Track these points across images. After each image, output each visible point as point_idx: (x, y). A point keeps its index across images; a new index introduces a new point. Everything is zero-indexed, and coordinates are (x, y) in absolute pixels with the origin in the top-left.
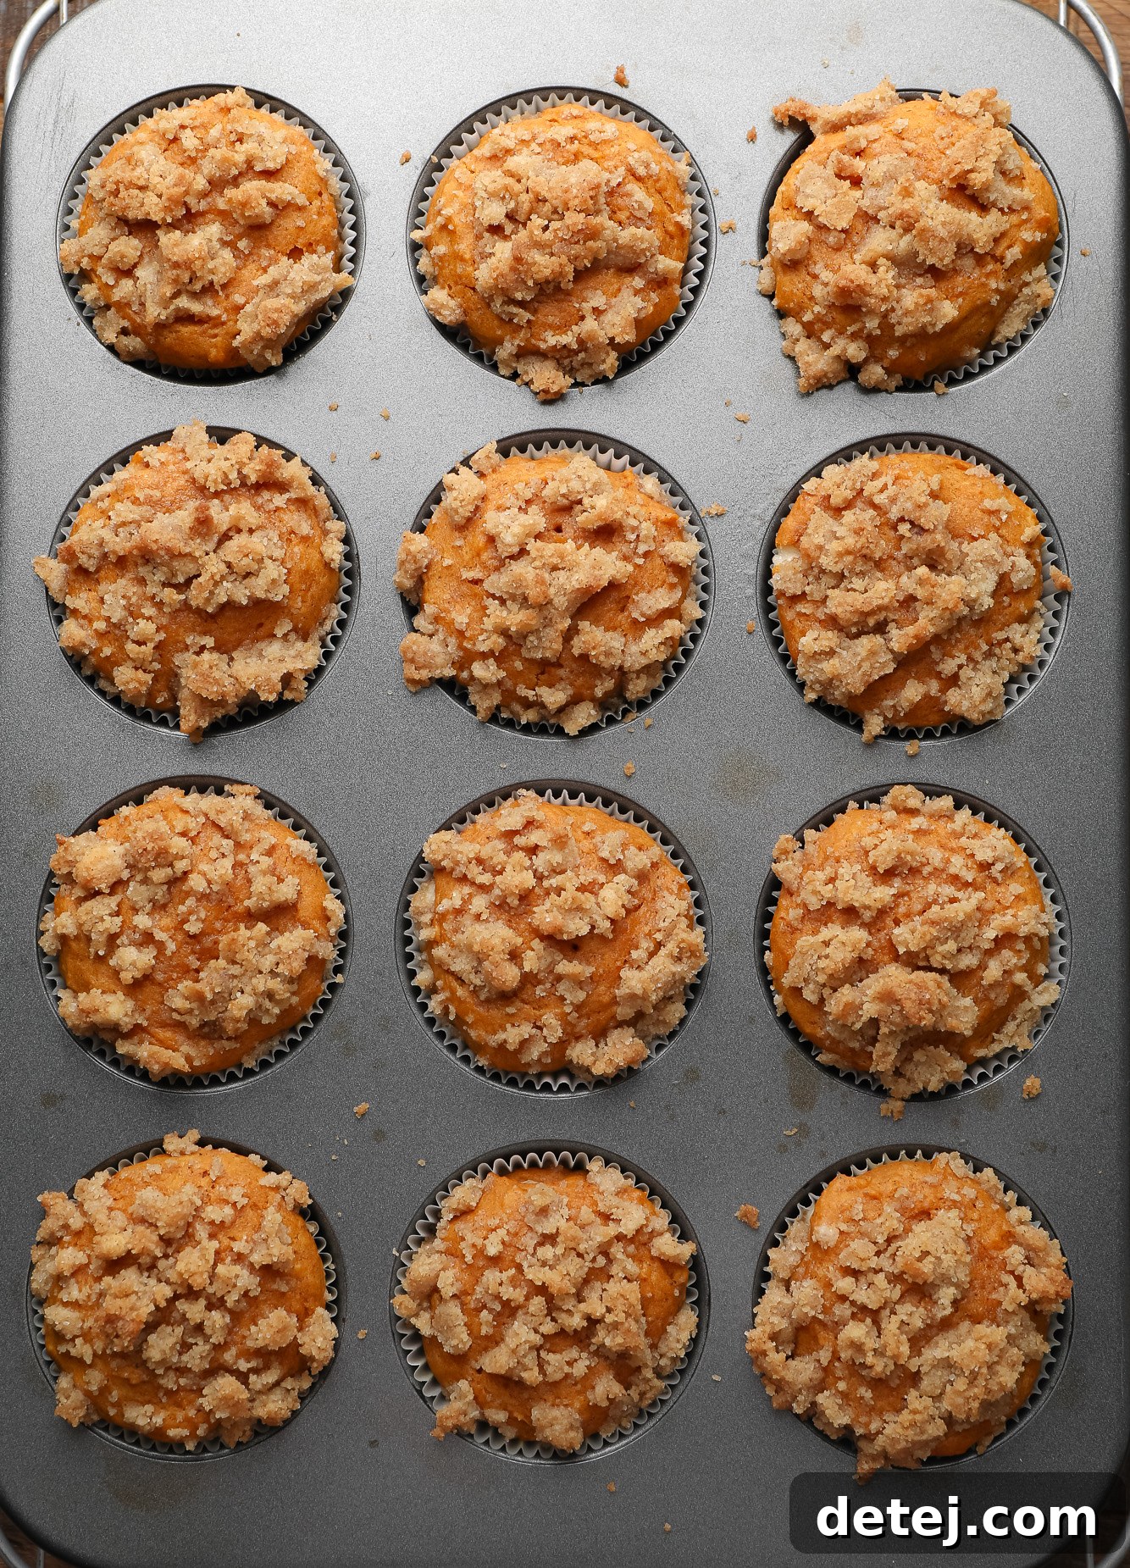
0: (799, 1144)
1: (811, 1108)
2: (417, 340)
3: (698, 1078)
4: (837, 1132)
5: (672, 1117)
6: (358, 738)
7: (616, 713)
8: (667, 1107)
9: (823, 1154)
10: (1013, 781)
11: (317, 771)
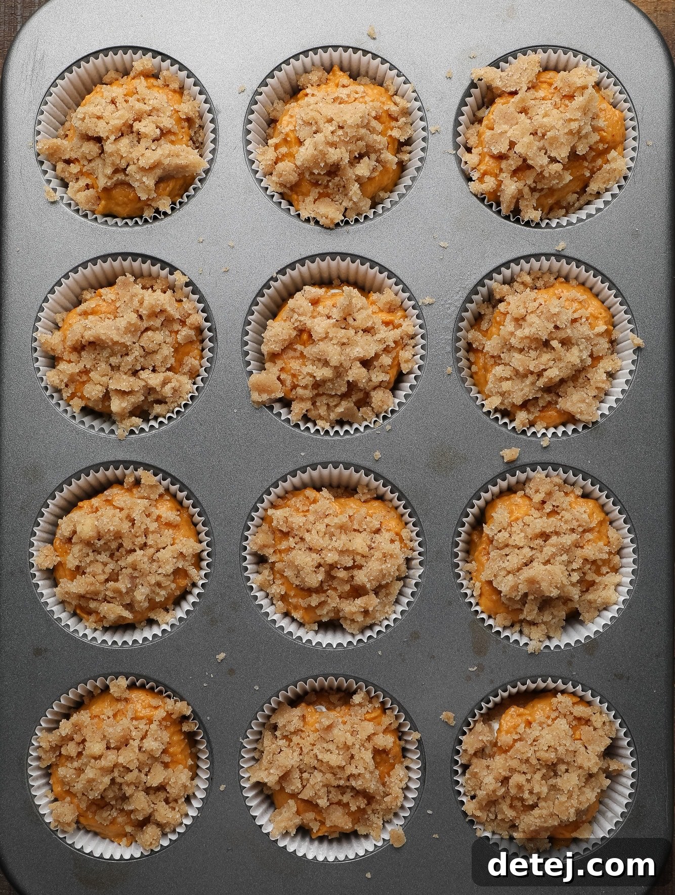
0: (478, 676)
1: (485, 654)
2: (250, 199)
3: (418, 637)
4: (500, 669)
5: (403, 660)
6: (217, 438)
7: (370, 423)
8: (400, 655)
9: (492, 682)
10: (604, 461)
11: (193, 457)
